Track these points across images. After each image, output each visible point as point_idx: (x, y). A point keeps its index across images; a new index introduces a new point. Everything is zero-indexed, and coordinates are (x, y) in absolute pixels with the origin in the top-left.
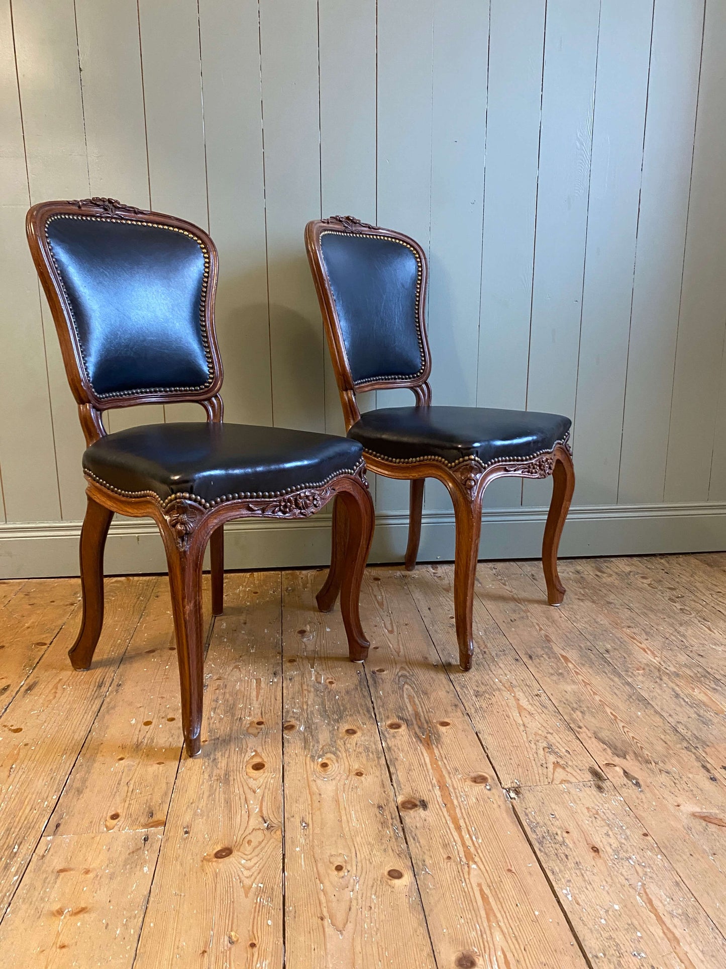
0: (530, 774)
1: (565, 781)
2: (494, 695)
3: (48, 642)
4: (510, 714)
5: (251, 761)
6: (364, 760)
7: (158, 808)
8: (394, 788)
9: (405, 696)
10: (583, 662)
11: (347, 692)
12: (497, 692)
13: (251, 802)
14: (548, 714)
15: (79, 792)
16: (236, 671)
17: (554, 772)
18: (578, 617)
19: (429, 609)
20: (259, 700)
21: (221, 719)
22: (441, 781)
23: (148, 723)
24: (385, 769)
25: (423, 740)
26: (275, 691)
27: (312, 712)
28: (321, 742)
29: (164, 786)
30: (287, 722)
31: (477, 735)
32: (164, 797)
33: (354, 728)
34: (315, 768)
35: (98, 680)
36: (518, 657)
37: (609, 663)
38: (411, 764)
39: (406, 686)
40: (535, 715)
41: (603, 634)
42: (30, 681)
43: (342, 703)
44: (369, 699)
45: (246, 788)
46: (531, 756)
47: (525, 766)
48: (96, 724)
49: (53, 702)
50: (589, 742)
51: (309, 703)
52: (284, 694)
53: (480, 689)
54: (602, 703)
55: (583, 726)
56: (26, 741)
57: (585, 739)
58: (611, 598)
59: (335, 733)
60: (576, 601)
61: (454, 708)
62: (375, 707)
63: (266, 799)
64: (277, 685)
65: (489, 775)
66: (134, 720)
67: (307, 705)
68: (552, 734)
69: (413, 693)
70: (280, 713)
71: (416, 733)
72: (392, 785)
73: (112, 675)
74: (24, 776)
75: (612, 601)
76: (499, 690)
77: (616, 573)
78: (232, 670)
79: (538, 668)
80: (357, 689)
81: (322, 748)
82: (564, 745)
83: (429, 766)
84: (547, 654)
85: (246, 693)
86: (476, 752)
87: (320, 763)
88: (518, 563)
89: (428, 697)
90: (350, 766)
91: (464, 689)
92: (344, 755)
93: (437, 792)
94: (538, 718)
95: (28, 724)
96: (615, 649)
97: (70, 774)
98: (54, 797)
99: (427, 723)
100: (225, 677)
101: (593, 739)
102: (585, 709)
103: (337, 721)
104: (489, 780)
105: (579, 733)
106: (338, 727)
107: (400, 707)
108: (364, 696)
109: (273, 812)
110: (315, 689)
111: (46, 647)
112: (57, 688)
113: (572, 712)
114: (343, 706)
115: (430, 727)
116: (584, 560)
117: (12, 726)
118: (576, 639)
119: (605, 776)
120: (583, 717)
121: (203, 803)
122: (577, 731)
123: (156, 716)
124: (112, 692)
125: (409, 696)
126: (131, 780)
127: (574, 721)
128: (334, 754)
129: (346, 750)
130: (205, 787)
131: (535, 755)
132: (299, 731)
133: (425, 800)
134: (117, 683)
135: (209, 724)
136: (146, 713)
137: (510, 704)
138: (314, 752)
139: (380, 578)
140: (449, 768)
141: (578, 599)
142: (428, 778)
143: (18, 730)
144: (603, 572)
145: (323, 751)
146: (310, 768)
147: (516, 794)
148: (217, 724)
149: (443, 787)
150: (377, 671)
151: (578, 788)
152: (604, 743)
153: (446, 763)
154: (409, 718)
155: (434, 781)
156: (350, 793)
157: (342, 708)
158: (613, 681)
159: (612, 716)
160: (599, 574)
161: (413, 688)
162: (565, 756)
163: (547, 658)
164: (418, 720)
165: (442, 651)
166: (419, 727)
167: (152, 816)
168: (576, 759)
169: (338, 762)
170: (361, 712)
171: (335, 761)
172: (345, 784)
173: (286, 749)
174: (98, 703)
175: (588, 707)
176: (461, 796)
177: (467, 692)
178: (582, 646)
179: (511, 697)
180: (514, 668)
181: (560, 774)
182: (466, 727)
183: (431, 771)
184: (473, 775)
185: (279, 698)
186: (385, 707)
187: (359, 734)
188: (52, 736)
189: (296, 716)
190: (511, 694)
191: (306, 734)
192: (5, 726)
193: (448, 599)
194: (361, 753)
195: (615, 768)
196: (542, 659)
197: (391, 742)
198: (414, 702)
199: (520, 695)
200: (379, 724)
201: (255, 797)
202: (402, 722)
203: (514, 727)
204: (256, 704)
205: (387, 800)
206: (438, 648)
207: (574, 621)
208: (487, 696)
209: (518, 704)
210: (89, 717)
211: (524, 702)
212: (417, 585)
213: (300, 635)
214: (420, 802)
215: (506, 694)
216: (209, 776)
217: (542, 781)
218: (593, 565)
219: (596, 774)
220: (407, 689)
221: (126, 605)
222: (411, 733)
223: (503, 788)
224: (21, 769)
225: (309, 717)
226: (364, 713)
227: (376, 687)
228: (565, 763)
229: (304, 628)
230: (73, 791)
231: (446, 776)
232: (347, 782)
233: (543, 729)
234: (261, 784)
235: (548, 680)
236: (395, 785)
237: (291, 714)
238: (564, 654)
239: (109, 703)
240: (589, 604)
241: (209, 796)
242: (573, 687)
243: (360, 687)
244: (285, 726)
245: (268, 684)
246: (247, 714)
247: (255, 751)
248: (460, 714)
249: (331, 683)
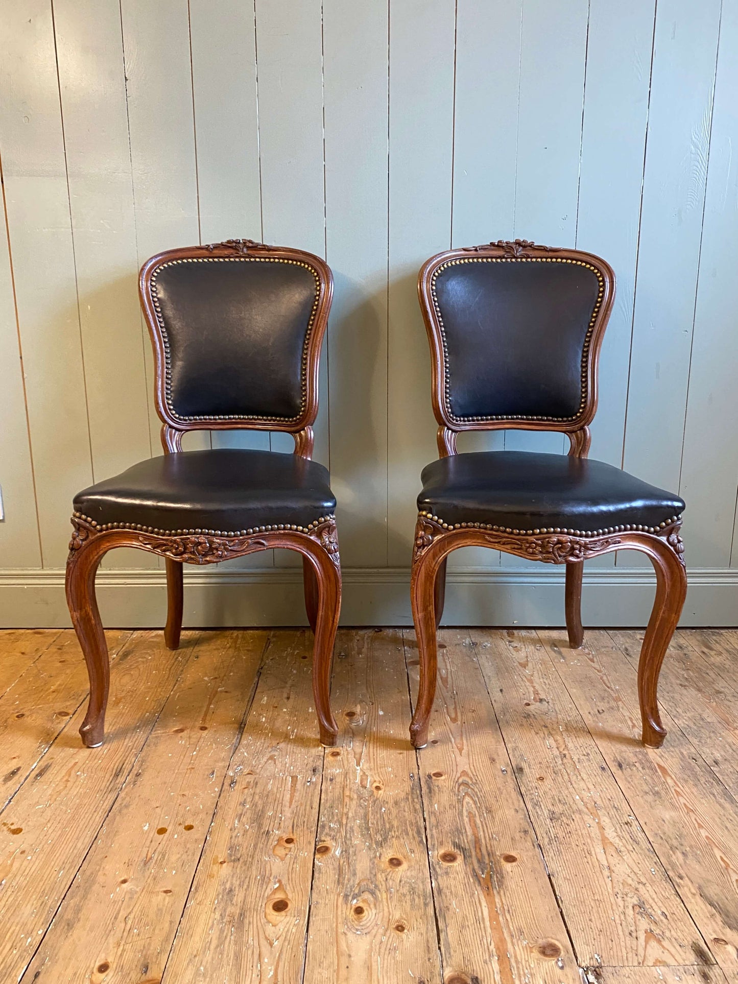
0: (615, 947)
1: (660, 962)
2: (573, 820)
3: (71, 711)
4: (592, 849)
5: (273, 897)
6: (408, 906)
7: (154, 960)
8: (441, 954)
9: (465, 813)
10: (686, 777)
11: (396, 803)
12: (578, 816)
13: (266, 960)
14: (640, 853)
15: (70, 926)
16: (270, 763)
17: (646, 947)
18: (680, 711)
19: (501, 691)
20: (292, 806)
21: (246, 831)
22: (501, 948)
23: (162, 831)
24: (432, 922)
25: (481, 880)
26: (312, 796)
27: (351, 828)
28: (359, 874)
29: (167, 925)
30: (321, 841)
31: (550, 878)
32: (164, 943)
33: (399, 856)
34: (348, 914)
35: (115, 767)
36: (604, 765)
37: (719, 781)
38: (465, 918)
39: (467, 799)
40: (624, 854)
41: (710, 737)
42: (43, 764)
43: (389, 819)
44: (421, 815)
45: (262, 936)
46: (617, 917)
47: (608, 934)
48: (104, 828)
49: (63, 793)
50: (693, 901)
51: (350, 815)
52: (322, 801)
53: (556, 810)
54: (710, 841)
55: (684, 875)
56: (23, 847)
57: (687, 897)
58: (720, 685)
59: (376, 862)
60: (677, 688)
61: (522, 834)
62: (428, 827)
63: (283, 957)
64: (316, 786)
65: (562, 945)
66: (148, 825)
67: (347, 818)
68: (644, 885)
69: (475, 809)
70: (314, 829)
71: (474, 870)
72: (439, 948)
73: (133, 760)
74: (13, 896)
75: (723, 690)
76: (580, 812)
77: (727, 651)
78: (266, 763)
79: (629, 782)
80: (407, 799)
81: (358, 884)
82: (660, 904)
83: (488, 923)
84: (641, 763)
85: (278, 796)
86: (545, 907)
87: (354, 907)
88: (609, 631)
89: (492, 817)
90: (390, 914)
91: (537, 808)
92: (384, 895)
93: (496, 966)
94: (628, 858)
95: (30, 823)
96: (726, 760)
97: (64, 899)
98: (40, 932)
99: (489, 855)
100: (258, 771)
101: (698, 897)
102: (688, 849)
103: (380, 844)
104: (562, 953)
105: (679, 886)
106: (381, 854)
107: (457, 829)
108: (415, 810)
109: (290, 979)
110: (359, 796)
111: (68, 717)
112: (70, 775)
113: (671, 852)
114: (389, 823)
115: (492, 862)
116: (688, 631)
117: (12, 824)
118: (677, 742)
119: (713, 959)
120: (685, 862)
121: (209, 956)
122: (677, 882)
123: (173, 822)
124: (129, 783)
125: (471, 816)
126: (130, 913)
127: (673, 866)
128: (373, 893)
129: (388, 890)
130: (214, 933)
131: (622, 917)
132: (333, 856)
133: (479, 977)
134: (136, 772)
135: (231, 838)
136: (162, 816)
137: (593, 835)
138: (349, 890)
139: (446, 644)
140: (512, 928)
141: (681, 685)
142: (485, 941)
143: (17, 831)
144: (711, 649)
145: (360, 888)
146: (342, 913)
147: (596, 978)
148: (240, 839)
149: (503, 958)
150: (434, 775)
151: (677, 976)
152: (711, 904)
153: (509, 919)
154: (467, 847)
155: (492, 947)
156: (386, 957)
157: (387, 826)
158: (724, 808)
159: (722, 863)
160: (706, 650)
161: (475, 803)
162: (661, 921)
163: (640, 769)
164: (478, 850)
165: (513, 751)
166: (479, 861)
167: (146, 972)
168: (675, 927)
169: (376, 909)
170: (410, 833)
171: (372, 906)
172: (381, 942)
173: (315, 881)
174: (112, 797)
175: (691, 847)
176: (525, 974)
177: (540, 813)
178: (685, 753)
179: (594, 824)
180: (599, 780)
181: (654, 951)
182: (536, 866)
183: (489, 930)
184: (541, 942)
185: (316, 805)
186: (440, 828)
187: (405, 866)
188: (53, 842)
189: (333, 833)
190: (594, 820)
191: (342, 862)
192: (5, 824)
193: (524, 679)
194: (405, 895)
195: (726, 946)
196: (634, 768)
197: (443, 882)
198: (475, 821)
199: (605, 821)
200: (430, 853)
201: (271, 953)
202: (459, 852)
203: (597, 869)
204: (288, 813)
205: (431, 973)
206: (509, 746)
207: (674, 716)
208: (564, 819)
209: (603, 835)
210: (98, 818)
211: (610, 833)
212: (488, 656)
213: (348, 718)
214: (472, 980)
215: (588, 819)
216: (221, 915)
217: (630, 959)
218: (699, 638)
219: (701, 954)
220: (468, 803)
221: (162, 667)
222: (468, 870)
223: (580, 966)
224: (10, 888)
225: (348, 836)
226: (413, 835)
227: (430, 798)
228: (661, 933)
229: (354, 710)
230: (63, 924)
231: (508, 940)
232: (384, 939)
233: (632, 875)
234: (280, 933)
235: (641, 801)
236: (443, 949)
237: (327, 830)
238: (662, 764)
239: (124, 799)
240: (693, 692)
241: (217, 947)
242: (673, 814)
243: (412, 796)
244: (317, 847)
245: (304, 784)
246: (276, 825)
247: (280, 881)
248: (529, 844)
249: (378, 788)
